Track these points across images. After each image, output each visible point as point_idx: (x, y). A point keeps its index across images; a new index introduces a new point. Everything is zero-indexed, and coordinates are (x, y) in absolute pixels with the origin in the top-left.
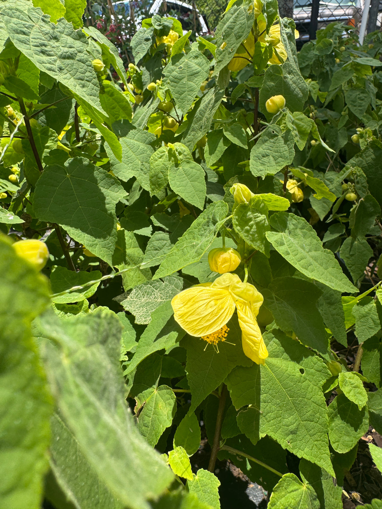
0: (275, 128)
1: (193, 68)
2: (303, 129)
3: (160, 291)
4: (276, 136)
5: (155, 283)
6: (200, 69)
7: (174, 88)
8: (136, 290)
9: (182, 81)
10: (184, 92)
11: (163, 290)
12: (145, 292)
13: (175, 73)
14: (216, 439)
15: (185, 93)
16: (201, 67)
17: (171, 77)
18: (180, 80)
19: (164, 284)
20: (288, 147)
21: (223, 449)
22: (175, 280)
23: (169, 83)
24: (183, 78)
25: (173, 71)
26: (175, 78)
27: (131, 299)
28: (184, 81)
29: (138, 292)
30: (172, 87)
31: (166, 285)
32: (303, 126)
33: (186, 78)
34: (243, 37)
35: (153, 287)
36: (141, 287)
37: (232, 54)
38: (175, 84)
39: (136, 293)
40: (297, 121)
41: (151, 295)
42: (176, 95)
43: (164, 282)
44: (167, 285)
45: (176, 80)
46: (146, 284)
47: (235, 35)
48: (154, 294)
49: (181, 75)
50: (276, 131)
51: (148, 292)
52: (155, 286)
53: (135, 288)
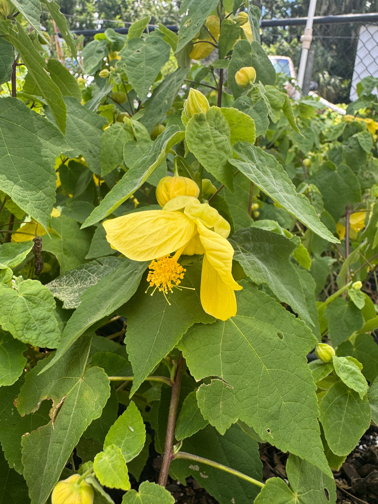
0: (245, 99)
1: (152, 53)
2: (275, 103)
3: (98, 274)
4: (248, 107)
5: (92, 266)
6: (159, 53)
7: (130, 72)
8: (67, 277)
9: (140, 65)
10: (142, 76)
11: (101, 273)
12: (79, 278)
13: (131, 57)
14: (169, 441)
15: (142, 78)
16: (160, 51)
17: (127, 61)
18: (138, 64)
19: (102, 267)
20: (261, 117)
21: (178, 456)
22: (116, 262)
23: (125, 66)
24: (141, 62)
25: (130, 54)
26: (133, 62)
27: (60, 287)
28: (142, 65)
29: (69, 278)
30: (128, 71)
31: (105, 269)
32: (276, 99)
33: (144, 62)
34: (210, 10)
35: (89, 271)
36: (74, 272)
37: (197, 29)
38: (132, 68)
39: (67, 280)
40: (269, 94)
41: (86, 280)
42: (133, 79)
43: (102, 265)
44: (107, 268)
45: (133, 64)
46: (79, 269)
47: (201, 10)
48: (90, 279)
49: (138, 59)
50: (247, 103)
51: (83, 277)
52: (92, 269)
53: (65, 275)
